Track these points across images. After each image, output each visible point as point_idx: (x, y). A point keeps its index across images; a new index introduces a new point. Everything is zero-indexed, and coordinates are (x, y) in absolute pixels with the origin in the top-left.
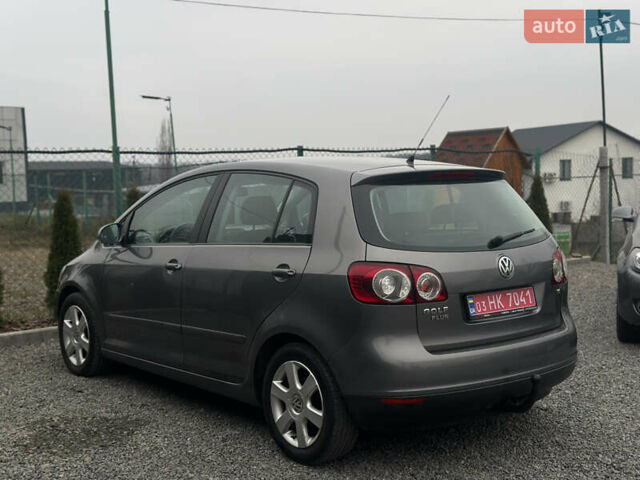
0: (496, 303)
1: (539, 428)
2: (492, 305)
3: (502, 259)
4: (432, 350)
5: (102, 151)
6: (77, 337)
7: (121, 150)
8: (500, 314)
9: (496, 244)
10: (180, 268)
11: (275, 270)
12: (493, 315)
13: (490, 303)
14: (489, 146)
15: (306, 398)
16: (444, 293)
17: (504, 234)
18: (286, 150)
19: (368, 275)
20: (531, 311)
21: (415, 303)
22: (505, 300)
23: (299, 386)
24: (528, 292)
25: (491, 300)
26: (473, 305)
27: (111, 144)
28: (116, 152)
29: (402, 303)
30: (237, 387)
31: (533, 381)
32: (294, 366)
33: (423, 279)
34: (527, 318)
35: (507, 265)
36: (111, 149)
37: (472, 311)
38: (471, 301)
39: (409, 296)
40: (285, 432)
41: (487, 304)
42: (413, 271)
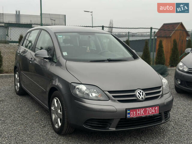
7: (43, 24)
14: (174, 28)
18: (98, 27)
36: (40, 24)
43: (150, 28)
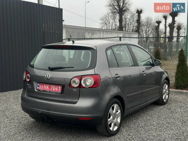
2: (45, 88)
8: (46, 91)
12: (43, 91)
13: (44, 87)
16: (30, 81)
21: (26, 81)
22: (50, 88)
24: (60, 87)
26: (38, 86)
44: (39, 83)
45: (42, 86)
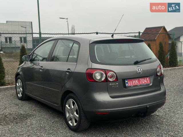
0: (136, 82)
1: (153, 122)
3: (138, 68)
4: (112, 97)
5: (36, 33)
6: (20, 89)
7: (42, 33)
8: (137, 86)
9: (136, 63)
10: (43, 69)
11: (67, 70)
12: (134, 86)
13: (134, 82)
15: (74, 111)
16: (117, 79)
17: (139, 60)
18: (93, 33)
19: (92, 73)
20: (149, 85)
21: (107, 82)
22: (139, 81)
23: (73, 107)
24: (148, 79)
25: (134, 81)
26: (127, 83)
27: (39, 31)
28: (40, 34)
29: (103, 82)
30: (57, 106)
31: (147, 108)
32: (71, 101)
33: (110, 74)
34: (147, 87)
35: (139, 70)
36: (39, 33)
37: (127, 85)
38: (127, 81)
39: (105, 80)
40: (69, 121)
41: (132, 82)
42: (106, 71)
43: (138, 32)
44: (127, 79)
45: (131, 82)
